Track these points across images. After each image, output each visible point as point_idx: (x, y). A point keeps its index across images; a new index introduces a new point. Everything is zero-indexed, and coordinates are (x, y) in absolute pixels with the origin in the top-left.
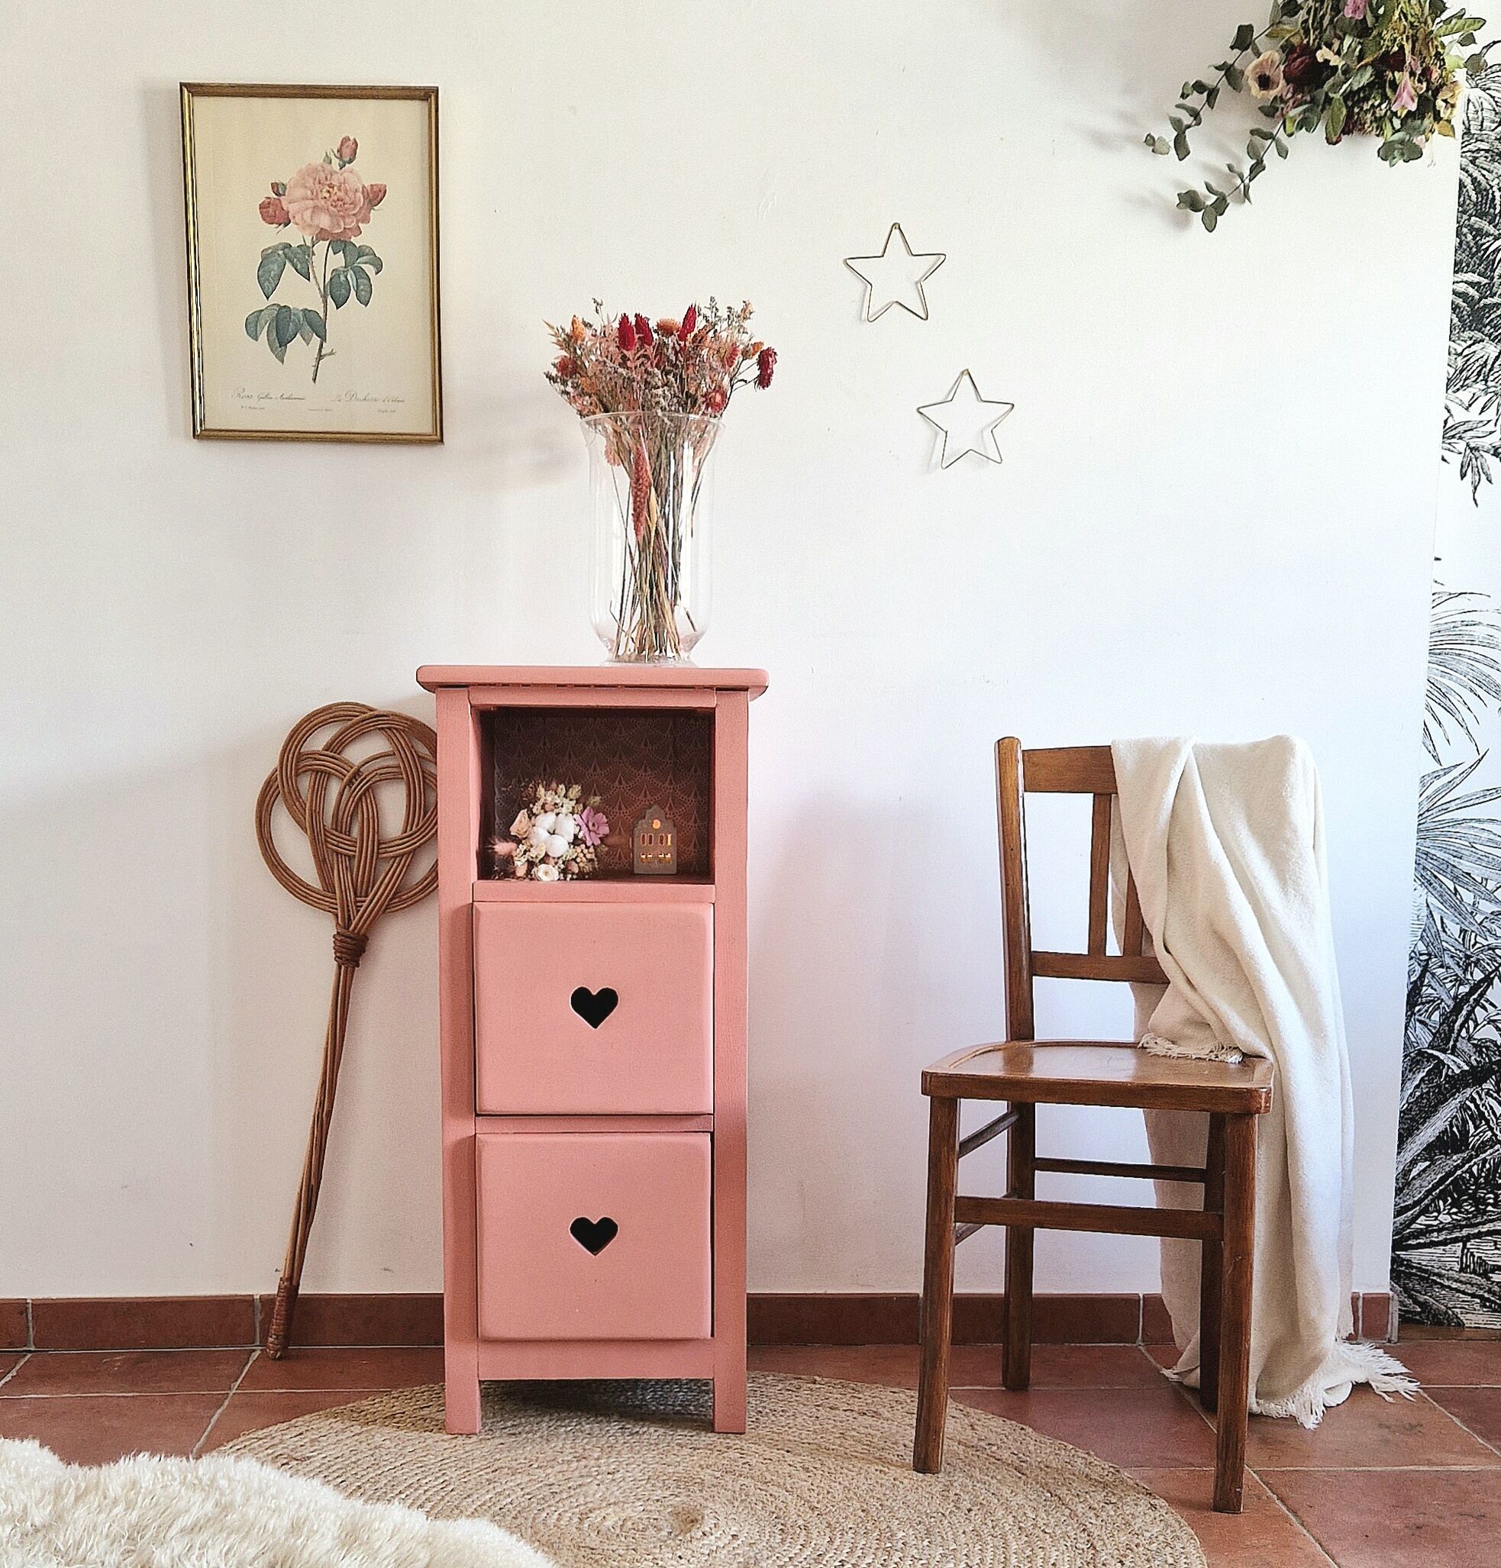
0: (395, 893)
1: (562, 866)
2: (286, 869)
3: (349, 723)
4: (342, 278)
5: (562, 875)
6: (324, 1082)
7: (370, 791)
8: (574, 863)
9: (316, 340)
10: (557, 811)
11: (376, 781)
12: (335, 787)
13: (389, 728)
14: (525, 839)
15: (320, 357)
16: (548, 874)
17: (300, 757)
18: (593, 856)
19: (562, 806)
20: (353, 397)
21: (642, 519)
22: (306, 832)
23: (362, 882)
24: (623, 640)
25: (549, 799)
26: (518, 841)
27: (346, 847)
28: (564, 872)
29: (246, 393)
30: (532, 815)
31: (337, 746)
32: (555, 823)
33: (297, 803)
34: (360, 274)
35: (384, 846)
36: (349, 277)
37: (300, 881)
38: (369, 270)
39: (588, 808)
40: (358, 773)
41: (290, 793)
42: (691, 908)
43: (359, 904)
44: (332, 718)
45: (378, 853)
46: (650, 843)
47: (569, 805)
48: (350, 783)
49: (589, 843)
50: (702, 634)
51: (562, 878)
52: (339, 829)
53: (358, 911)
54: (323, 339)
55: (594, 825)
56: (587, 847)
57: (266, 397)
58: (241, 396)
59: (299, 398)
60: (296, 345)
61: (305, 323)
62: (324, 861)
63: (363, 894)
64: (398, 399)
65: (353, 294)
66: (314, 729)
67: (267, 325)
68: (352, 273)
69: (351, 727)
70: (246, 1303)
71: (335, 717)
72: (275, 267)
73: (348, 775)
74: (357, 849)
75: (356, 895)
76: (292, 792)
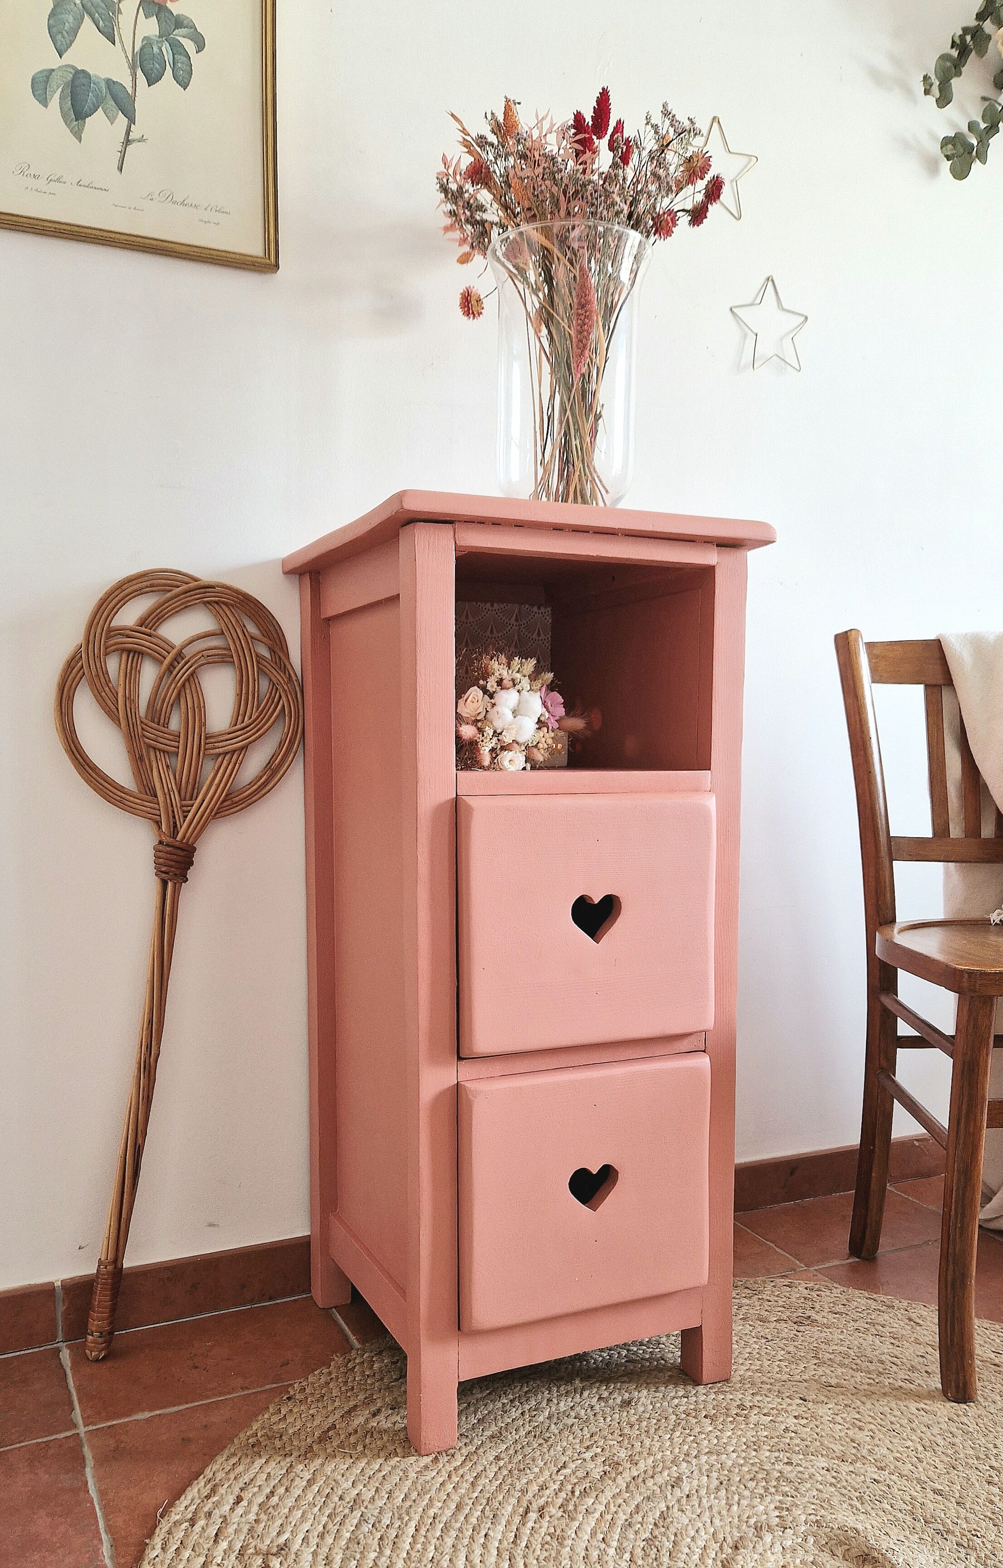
0: (227, 795)
1: (526, 753)
2: (95, 768)
3: (169, 595)
4: (156, 50)
7: (195, 675)
8: (536, 750)
9: (122, 120)
10: (517, 688)
11: (202, 665)
12: (151, 671)
13: (216, 602)
15: (127, 142)
16: (513, 761)
17: (113, 632)
18: (552, 742)
19: (520, 683)
20: (170, 198)
22: (119, 725)
23: (187, 782)
25: (504, 674)
27: (167, 742)
29: (31, 172)
30: (486, 692)
31: (153, 620)
32: (517, 701)
33: (107, 691)
34: (177, 48)
35: (212, 741)
36: (164, 49)
37: (111, 782)
38: (189, 46)
39: (543, 685)
40: (180, 655)
41: (97, 674)
42: (693, 798)
43: (185, 808)
44: (147, 587)
45: (206, 748)
47: (526, 682)
48: (171, 666)
49: (549, 727)
51: (524, 767)
52: (156, 720)
53: (186, 817)
54: (132, 120)
55: (551, 706)
56: (548, 732)
57: (58, 180)
58: (25, 174)
59: (101, 189)
60: (97, 121)
61: (109, 96)
62: (141, 758)
63: (188, 798)
64: (222, 210)
65: (169, 71)
66: (126, 599)
67: (60, 90)
68: (168, 45)
69: (172, 598)
70: (46, 1292)
71: (152, 586)
72: (71, 18)
73: (169, 657)
74: (180, 744)
75: (180, 798)
76: (101, 676)
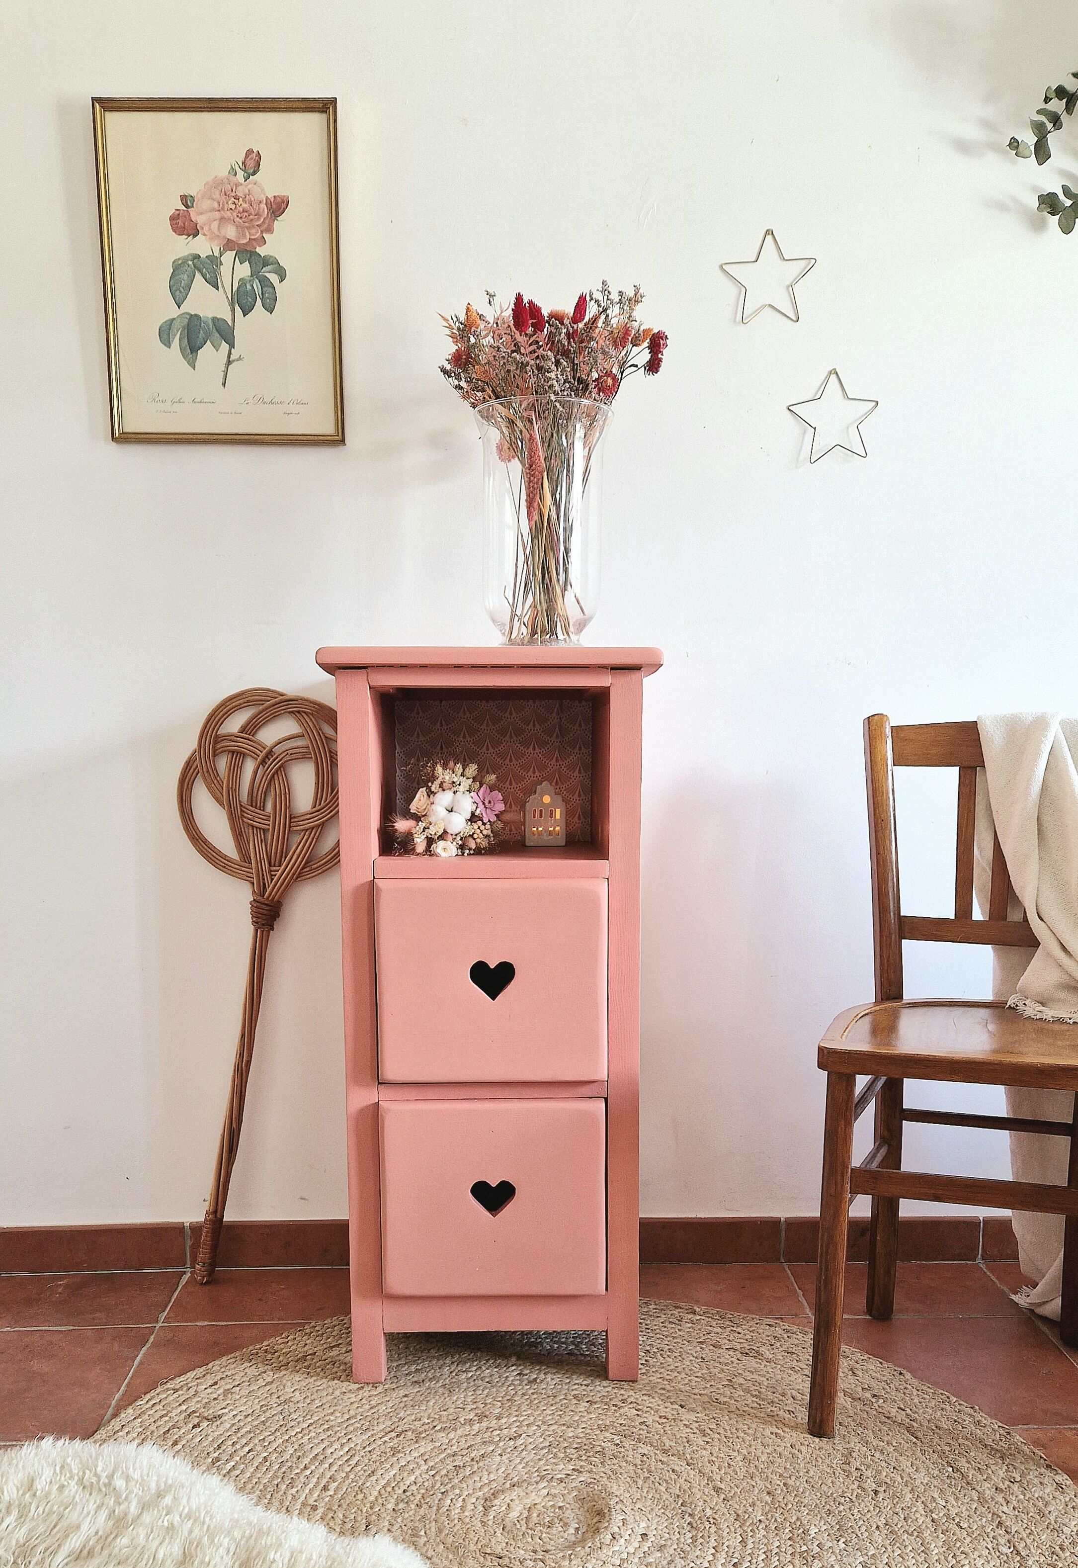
0: (306, 863)
1: (460, 842)
2: (205, 841)
3: (261, 708)
4: (249, 287)
5: (460, 851)
6: (243, 1035)
7: (282, 768)
8: (471, 839)
9: (225, 346)
10: (455, 789)
11: (287, 761)
12: (249, 766)
13: (298, 712)
14: (425, 815)
15: (229, 362)
16: (446, 850)
17: (217, 739)
18: (489, 832)
19: (460, 785)
20: (262, 400)
21: (535, 504)
22: (224, 809)
23: (276, 853)
24: (516, 624)
25: (447, 778)
26: (417, 818)
27: (261, 821)
28: (462, 847)
29: (160, 398)
30: (430, 793)
31: (251, 728)
32: (453, 801)
33: (215, 781)
34: (265, 283)
35: (296, 820)
36: (255, 285)
37: (219, 853)
38: (274, 278)
39: (484, 786)
40: (270, 753)
41: (208, 772)
42: (586, 884)
43: (272, 873)
44: (245, 703)
45: (290, 827)
46: (541, 816)
47: (466, 783)
48: (263, 762)
49: (486, 820)
50: (591, 618)
51: (460, 853)
52: (254, 804)
53: (272, 879)
54: (232, 345)
55: (490, 802)
56: (484, 824)
57: (179, 402)
58: (156, 401)
59: (210, 402)
60: (207, 351)
61: (214, 331)
62: (241, 834)
63: (277, 864)
64: (301, 402)
65: (259, 301)
66: (229, 713)
67: (179, 333)
68: (257, 281)
69: (263, 710)
70: (177, 1230)
71: (248, 701)
72: (186, 277)
73: (262, 755)
74: (271, 823)
75: (270, 865)
76: (211, 772)
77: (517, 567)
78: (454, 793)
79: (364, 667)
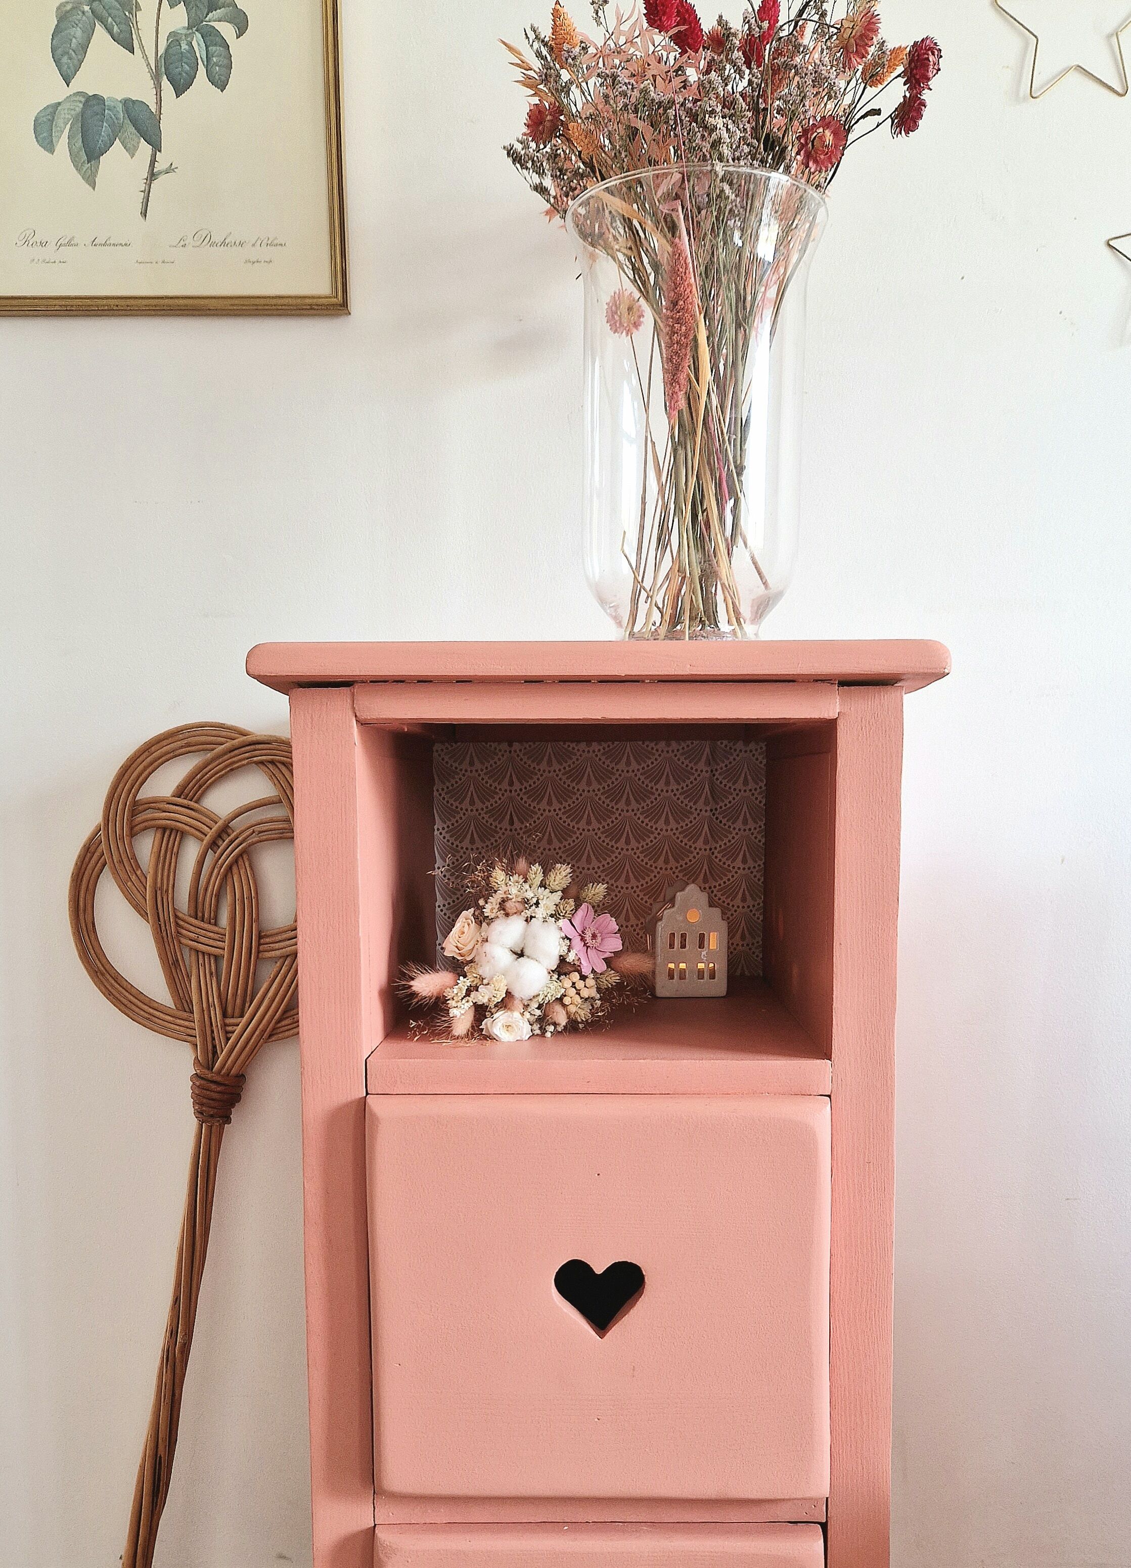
0: (285, 1012)
1: (538, 1012)
2: (117, 978)
3: (209, 755)
4: (184, 46)
5: (536, 1027)
6: (176, 1300)
7: (245, 857)
8: (558, 1008)
9: (145, 149)
10: (529, 913)
11: (253, 843)
12: (191, 851)
13: (272, 762)
14: (472, 961)
15: (152, 175)
16: (512, 1027)
17: (137, 807)
18: (593, 993)
19: (537, 904)
20: (208, 240)
21: (682, 377)
22: (148, 922)
23: (235, 994)
24: (643, 607)
25: (514, 890)
26: (458, 967)
27: (211, 942)
28: (542, 1021)
29: (37, 238)
30: (481, 920)
31: (193, 790)
32: (524, 937)
33: (134, 878)
34: (212, 38)
35: (268, 940)
36: (194, 43)
37: (139, 996)
38: (227, 30)
39: (584, 906)
40: (225, 830)
41: (121, 862)
42: (787, 1108)
43: (230, 1029)
44: (182, 747)
45: (259, 952)
46: (683, 946)
47: (549, 901)
48: (213, 845)
49: (586, 971)
50: (779, 595)
51: (538, 1032)
52: (200, 914)
53: (228, 1039)
54: (157, 147)
55: (594, 936)
56: (583, 978)
57: (69, 244)
58: (31, 243)
59: (121, 244)
60: (114, 158)
61: (127, 121)
62: (176, 963)
63: (236, 1014)
64: (275, 242)
65: (202, 70)
66: (156, 764)
67: (68, 126)
68: (199, 36)
69: (213, 760)
71: (189, 744)
72: (79, 33)
73: (211, 833)
74: (226, 945)
75: (225, 1015)
76: (125, 860)
77: (644, 503)
78: (526, 920)
79: (345, 683)
